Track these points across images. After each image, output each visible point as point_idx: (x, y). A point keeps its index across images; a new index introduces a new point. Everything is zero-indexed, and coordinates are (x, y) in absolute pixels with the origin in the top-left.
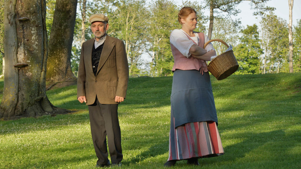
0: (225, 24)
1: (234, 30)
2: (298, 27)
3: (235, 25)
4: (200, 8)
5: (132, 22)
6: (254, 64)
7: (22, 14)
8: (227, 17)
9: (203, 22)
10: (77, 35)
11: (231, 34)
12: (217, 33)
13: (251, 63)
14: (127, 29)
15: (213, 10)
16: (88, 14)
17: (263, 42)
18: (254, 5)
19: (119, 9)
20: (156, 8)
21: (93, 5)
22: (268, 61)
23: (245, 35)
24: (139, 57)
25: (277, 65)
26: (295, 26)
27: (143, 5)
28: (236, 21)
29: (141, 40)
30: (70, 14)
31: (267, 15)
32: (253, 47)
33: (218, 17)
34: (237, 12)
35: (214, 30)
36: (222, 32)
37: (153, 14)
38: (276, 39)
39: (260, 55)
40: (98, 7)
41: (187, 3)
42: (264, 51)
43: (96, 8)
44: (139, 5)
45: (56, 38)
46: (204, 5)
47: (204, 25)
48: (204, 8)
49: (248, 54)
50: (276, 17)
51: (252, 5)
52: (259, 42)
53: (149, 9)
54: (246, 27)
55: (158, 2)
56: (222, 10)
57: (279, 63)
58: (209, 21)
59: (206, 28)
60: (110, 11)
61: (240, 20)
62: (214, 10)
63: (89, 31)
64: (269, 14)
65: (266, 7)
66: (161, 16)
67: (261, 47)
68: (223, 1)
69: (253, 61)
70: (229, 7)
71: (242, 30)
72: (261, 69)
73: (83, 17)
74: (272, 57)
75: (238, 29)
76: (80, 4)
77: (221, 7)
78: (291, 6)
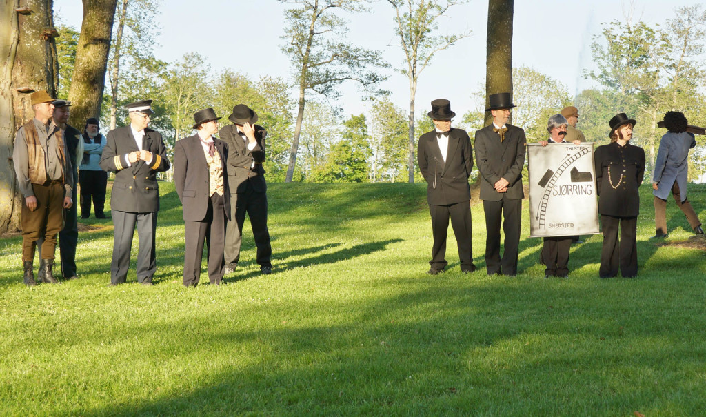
0: (320, 112)
1: (332, 121)
2: (423, 120)
3: (335, 113)
4: (285, 87)
5: (187, 101)
6: (360, 169)
7: (22, 81)
8: (324, 102)
9: (290, 108)
10: (104, 118)
11: (328, 126)
12: (309, 124)
13: (355, 169)
14: (178, 113)
15: (304, 90)
16: (121, 88)
17: (373, 140)
18: (362, 87)
19: (167, 83)
20: (221, 84)
21: (130, 75)
22: (380, 167)
23: (349, 129)
25: (391, 172)
26: (417, 118)
27: (202, 79)
28: (337, 108)
30: (96, 85)
31: (381, 103)
33: (311, 101)
34: (338, 95)
35: (305, 119)
36: (315, 122)
37: (218, 93)
38: (391, 135)
39: (368, 157)
40: (136, 79)
41: (267, 79)
42: (374, 152)
43: (134, 80)
44: (198, 79)
45: (73, 120)
46: (291, 82)
47: (290, 111)
48: (291, 87)
49: (352, 155)
50: (392, 104)
51: (359, 87)
52: (368, 139)
53: (211, 84)
54: (350, 118)
55: (225, 75)
56: (316, 91)
57: (395, 169)
58: (298, 106)
59: (294, 116)
60: (153, 85)
61: (341, 107)
62: (306, 90)
63: (122, 113)
64: (382, 101)
65: (379, 91)
66: (229, 95)
67: (370, 146)
68: (319, 79)
69: (359, 165)
70: (327, 87)
71: (344, 121)
72: (369, 177)
73: (113, 93)
74: (385, 161)
75: (339, 119)
76: (110, 73)
77: (316, 87)
78: (414, 90)
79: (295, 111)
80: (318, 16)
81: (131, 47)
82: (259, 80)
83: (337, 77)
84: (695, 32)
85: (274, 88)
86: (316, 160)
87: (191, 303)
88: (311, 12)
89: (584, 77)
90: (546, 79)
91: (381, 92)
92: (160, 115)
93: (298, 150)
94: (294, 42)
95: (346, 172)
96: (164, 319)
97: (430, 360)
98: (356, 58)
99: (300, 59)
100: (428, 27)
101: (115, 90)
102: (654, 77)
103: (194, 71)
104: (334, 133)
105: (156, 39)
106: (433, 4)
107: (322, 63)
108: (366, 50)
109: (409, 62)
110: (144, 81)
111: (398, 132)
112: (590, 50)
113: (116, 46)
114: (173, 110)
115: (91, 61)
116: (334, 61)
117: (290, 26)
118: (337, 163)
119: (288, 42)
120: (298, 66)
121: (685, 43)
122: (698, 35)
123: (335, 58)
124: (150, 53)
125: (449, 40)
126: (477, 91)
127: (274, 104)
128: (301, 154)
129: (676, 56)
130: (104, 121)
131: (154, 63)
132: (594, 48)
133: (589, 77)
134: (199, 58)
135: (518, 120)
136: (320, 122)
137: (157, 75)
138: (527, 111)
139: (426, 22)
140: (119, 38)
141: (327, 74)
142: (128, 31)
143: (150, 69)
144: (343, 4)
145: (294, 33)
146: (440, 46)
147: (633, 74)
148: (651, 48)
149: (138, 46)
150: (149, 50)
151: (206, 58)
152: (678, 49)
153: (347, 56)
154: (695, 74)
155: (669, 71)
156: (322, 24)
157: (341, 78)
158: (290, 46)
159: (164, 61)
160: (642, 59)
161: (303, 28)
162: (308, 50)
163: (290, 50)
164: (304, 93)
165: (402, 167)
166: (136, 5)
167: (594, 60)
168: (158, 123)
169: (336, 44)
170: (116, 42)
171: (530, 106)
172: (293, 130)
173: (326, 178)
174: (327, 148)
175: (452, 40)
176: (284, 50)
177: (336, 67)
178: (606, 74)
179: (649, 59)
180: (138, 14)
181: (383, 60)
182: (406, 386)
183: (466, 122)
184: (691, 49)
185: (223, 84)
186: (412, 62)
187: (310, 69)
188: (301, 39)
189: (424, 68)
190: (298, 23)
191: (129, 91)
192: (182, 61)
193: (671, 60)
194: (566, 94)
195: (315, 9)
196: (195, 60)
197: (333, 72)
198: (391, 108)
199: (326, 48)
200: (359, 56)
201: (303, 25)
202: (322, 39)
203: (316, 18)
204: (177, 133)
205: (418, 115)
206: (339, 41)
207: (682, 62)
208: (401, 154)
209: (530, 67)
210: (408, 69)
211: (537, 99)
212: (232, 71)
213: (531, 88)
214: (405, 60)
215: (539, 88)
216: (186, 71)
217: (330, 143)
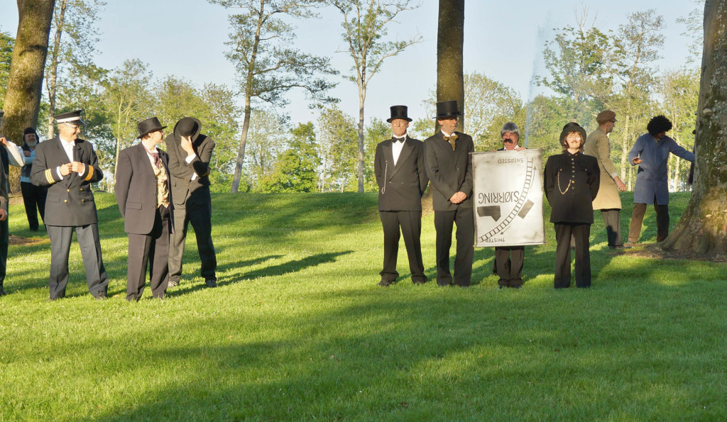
0: (267, 120)
1: (280, 129)
2: (372, 128)
3: (282, 122)
4: (230, 94)
5: (128, 110)
6: (308, 179)
8: (270, 110)
9: (235, 116)
10: (41, 127)
11: (275, 135)
12: (256, 133)
13: (303, 179)
14: (119, 122)
15: (249, 98)
16: (59, 96)
17: (322, 149)
18: (310, 94)
19: (108, 91)
20: (163, 91)
21: (68, 83)
22: (329, 176)
23: (296, 137)
25: (341, 181)
26: (367, 126)
27: (144, 86)
28: (283, 116)
30: (32, 93)
31: (329, 111)
32: (308, 154)
33: (258, 109)
34: (285, 103)
35: (251, 127)
36: (262, 131)
37: (160, 101)
38: (340, 143)
39: (317, 167)
40: (75, 86)
41: (211, 86)
42: (322, 162)
43: (72, 87)
44: (139, 86)
45: (9, 130)
46: (237, 90)
47: (236, 119)
48: (237, 94)
49: (300, 164)
50: (341, 112)
51: (306, 94)
52: (316, 148)
53: (153, 92)
54: (297, 126)
55: (168, 83)
56: (262, 98)
57: (344, 179)
58: (244, 114)
59: (239, 124)
60: (93, 93)
61: (288, 115)
62: (252, 98)
64: (331, 108)
65: (327, 98)
66: (172, 103)
67: (319, 155)
68: (265, 86)
69: (307, 174)
70: (274, 95)
71: (291, 130)
72: (318, 187)
73: (50, 101)
74: (334, 170)
75: (286, 127)
76: (47, 81)
77: (262, 95)
78: (363, 97)
79: (241, 120)
80: (264, 21)
81: (69, 54)
82: (203, 88)
83: (284, 84)
84: (649, 39)
85: (218, 95)
86: (262, 169)
87: (133, 318)
88: (256, 17)
89: (536, 84)
90: (498, 85)
91: (329, 100)
92: (100, 124)
93: (244, 160)
94: (239, 49)
95: (294, 182)
96: (105, 335)
97: (381, 374)
98: (303, 64)
99: (246, 66)
100: (377, 33)
101: (52, 99)
102: (608, 84)
103: (135, 78)
104: (282, 143)
105: (96, 46)
106: (382, 9)
107: (268, 70)
108: (314, 56)
109: (358, 68)
110: (83, 89)
111: (347, 141)
112: (542, 56)
113: (53, 53)
114: (114, 119)
115: (27, 68)
116: (281, 68)
117: (234, 32)
118: (284, 173)
119: (233, 49)
120: (244, 73)
121: (639, 49)
122: (651, 41)
123: (281, 64)
124: (90, 60)
125: (399, 46)
126: (427, 98)
127: (218, 112)
128: (247, 164)
129: (630, 62)
130: (41, 130)
131: (95, 71)
132: (547, 55)
133: (542, 84)
134: (140, 65)
135: (470, 128)
136: (267, 129)
137: (98, 82)
138: (479, 119)
139: (375, 28)
140: (57, 44)
141: (274, 81)
142: (65, 37)
143: (89, 77)
144: (290, 10)
145: (239, 39)
146: (390, 53)
147: (586, 81)
148: (605, 54)
149: (76, 52)
150: (89, 57)
151: (148, 65)
152: (631, 55)
153: (294, 62)
154: (647, 79)
155: (623, 77)
156: (268, 30)
157: (288, 85)
158: (235, 53)
159: (104, 69)
160: (596, 65)
161: (248, 34)
162: (254, 57)
163: (235, 57)
164: (249, 101)
165: (352, 176)
166: (74, 10)
167: (547, 67)
168: (98, 132)
169: (283, 50)
170: (53, 48)
171: (482, 113)
172: (238, 139)
173: (273, 188)
174: (274, 158)
175: (402, 46)
176: (228, 56)
177: (283, 74)
178: (559, 81)
179: (602, 65)
180: (76, 19)
181: (330, 67)
182: (357, 401)
183: (417, 130)
184: (644, 55)
185: (166, 92)
186: (361, 69)
187: (256, 76)
188: (247, 44)
189: (373, 75)
190: (243, 29)
191: (68, 99)
192: (123, 68)
193: (625, 66)
194: (519, 101)
195: (261, 14)
196: (137, 67)
197: (279, 79)
198: (340, 116)
199: (272, 55)
200: (307, 63)
201: (248, 31)
202: (268, 45)
203: (261, 23)
204: (118, 143)
205: (368, 124)
206: (286, 48)
207: (635, 68)
208: (351, 162)
209: (482, 74)
210: (356, 76)
211: (489, 106)
212: (174, 78)
213: (483, 95)
214: (354, 67)
215: (491, 95)
216: (127, 78)
217: (278, 152)
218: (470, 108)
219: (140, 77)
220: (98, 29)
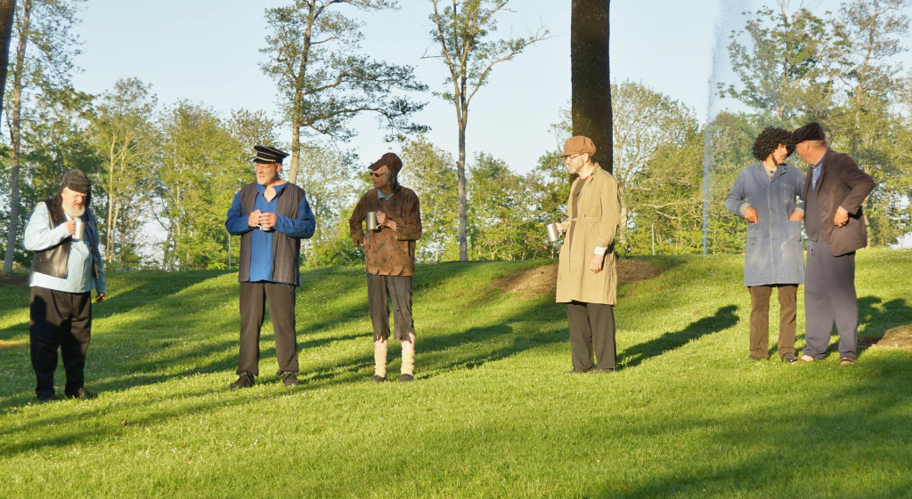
0: (322, 160)
1: (343, 173)
2: (478, 168)
3: (347, 162)
4: (270, 125)
5: (123, 152)
8: (329, 145)
11: (336, 182)
14: (111, 170)
15: (298, 128)
16: (25, 135)
18: (386, 121)
19: (94, 125)
20: (173, 123)
21: (37, 116)
24: (138, 230)
25: (434, 247)
26: (470, 165)
27: (146, 117)
28: (348, 153)
29: (143, 193)
31: (413, 144)
33: (310, 145)
34: (349, 134)
35: (302, 172)
36: (317, 177)
37: (169, 137)
38: (432, 192)
40: (47, 120)
41: (242, 114)
43: (44, 122)
44: (139, 117)
46: (279, 118)
48: (279, 125)
50: (431, 145)
51: (381, 121)
53: (159, 125)
55: (179, 111)
56: (317, 129)
57: (439, 243)
60: (72, 130)
61: (355, 153)
62: (301, 129)
63: (28, 172)
64: (417, 141)
65: (411, 126)
68: (320, 111)
70: (334, 123)
71: (360, 173)
73: (13, 143)
75: (352, 170)
76: (7, 114)
77: (317, 123)
78: (463, 124)
80: (316, 16)
81: (37, 73)
82: (229, 117)
83: (348, 107)
84: (885, 22)
85: (253, 127)
88: (305, 11)
89: (719, 95)
90: (662, 99)
94: (282, 57)
98: (374, 78)
99: (291, 82)
100: (482, 27)
101: (15, 139)
102: (826, 91)
103: (132, 105)
104: (345, 192)
105: (76, 60)
107: (324, 88)
108: (390, 65)
109: (455, 80)
110: (60, 124)
111: (442, 188)
113: (15, 73)
114: (104, 164)
116: (343, 84)
117: (273, 32)
119: (271, 58)
120: (289, 94)
121: (871, 38)
122: (889, 25)
123: (343, 79)
124: (67, 81)
125: (514, 46)
126: (558, 121)
129: (858, 58)
131: (74, 97)
132: (734, 51)
133: (728, 95)
134: (139, 87)
136: (324, 175)
138: (636, 149)
139: (479, 21)
140: (20, 58)
141: (332, 104)
142: (32, 50)
143: (66, 105)
145: (281, 44)
146: (501, 56)
147: (793, 88)
148: (820, 47)
149: (48, 71)
150: (66, 77)
151: (150, 85)
152: (860, 47)
153: (360, 74)
154: (885, 83)
155: (848, 81)
157: (354, 108)
158: (276, 64)
159: (87, 94)
160: (807, 65)
161: (294, 36)
162: (303, 67)
163: (275, 70)
164: (298, 132)
165: (450, 239)
166: (43, 10)
167: (734, 69)
169: (345, 58)
170: (15, 67)
171: (639, 141)
173: (334, 261)
174: (336, 215)
175: (518, 46)
176: (266, 69)
177: (345, 93)
178: (753, 89)
179: (817, 64)
180: (46, 23)
181: (415, 80)
183: (544, 169)
184: (879, 47)
185: (177, 124)
186: (459, 81)
187: (307, 97)
188: (292, 51)
189: (477, 90)
191: (38, 139)
192: (115, 92)
193: (851, 64)
194: (693, 121)
195: (311, 6)
196: (134, 89)
197: (340, 101)
198: (429, 153)
199: (329, 65)
200: (380, 75)
201: (294, 32)
202: (323, 51)
203: (311, 20)
204: (110, 201)
205: (471, 162)
206: (349, 54)
207: (866, 67)
208: (448, 219)
209: (638, 83)
210: (453, 93)
211: (649, 129)
212: (189, 103)
213: (640, 114)
214: (449, 79)
215: (651, 114)
216: (122, 106)
217: (340, 207)
218: (622, 134)
219: (140, 103)
220: (78, 36)
